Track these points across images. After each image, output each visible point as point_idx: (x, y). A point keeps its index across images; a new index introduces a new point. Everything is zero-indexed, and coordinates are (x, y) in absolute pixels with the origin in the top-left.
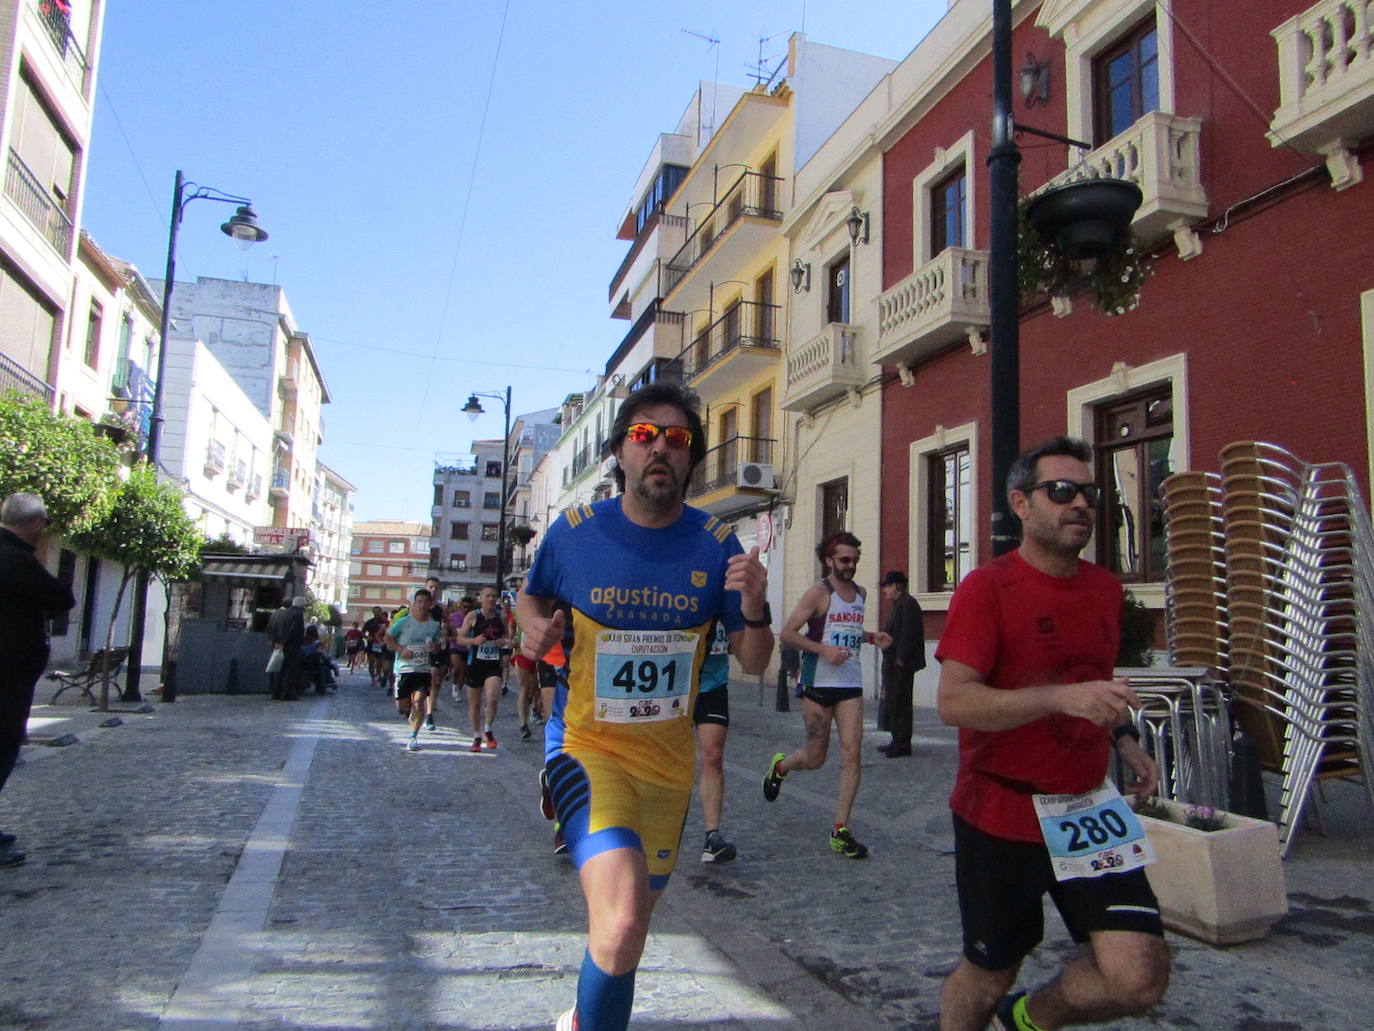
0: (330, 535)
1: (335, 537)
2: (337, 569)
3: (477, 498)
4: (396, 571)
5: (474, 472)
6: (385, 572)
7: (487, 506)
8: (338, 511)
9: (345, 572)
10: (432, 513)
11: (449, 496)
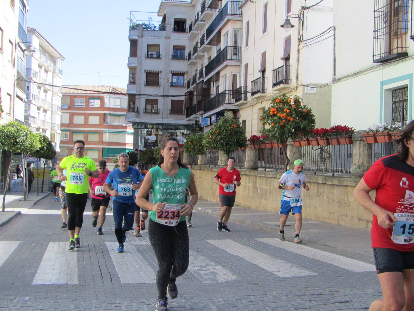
0: (46, 91)
1: (49, 93)
2: (51, 118)
3: (166, 51)
4: (94, 120)
5: (163, 28)
6: (86, 120)
7: (175, 57)
8: (50, 73)
9: (58, 121)
10: (128, 65)
11: (142, 49)
